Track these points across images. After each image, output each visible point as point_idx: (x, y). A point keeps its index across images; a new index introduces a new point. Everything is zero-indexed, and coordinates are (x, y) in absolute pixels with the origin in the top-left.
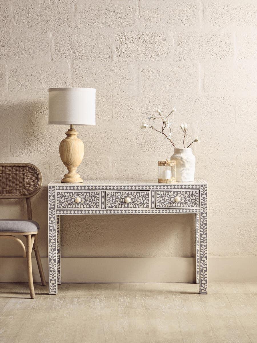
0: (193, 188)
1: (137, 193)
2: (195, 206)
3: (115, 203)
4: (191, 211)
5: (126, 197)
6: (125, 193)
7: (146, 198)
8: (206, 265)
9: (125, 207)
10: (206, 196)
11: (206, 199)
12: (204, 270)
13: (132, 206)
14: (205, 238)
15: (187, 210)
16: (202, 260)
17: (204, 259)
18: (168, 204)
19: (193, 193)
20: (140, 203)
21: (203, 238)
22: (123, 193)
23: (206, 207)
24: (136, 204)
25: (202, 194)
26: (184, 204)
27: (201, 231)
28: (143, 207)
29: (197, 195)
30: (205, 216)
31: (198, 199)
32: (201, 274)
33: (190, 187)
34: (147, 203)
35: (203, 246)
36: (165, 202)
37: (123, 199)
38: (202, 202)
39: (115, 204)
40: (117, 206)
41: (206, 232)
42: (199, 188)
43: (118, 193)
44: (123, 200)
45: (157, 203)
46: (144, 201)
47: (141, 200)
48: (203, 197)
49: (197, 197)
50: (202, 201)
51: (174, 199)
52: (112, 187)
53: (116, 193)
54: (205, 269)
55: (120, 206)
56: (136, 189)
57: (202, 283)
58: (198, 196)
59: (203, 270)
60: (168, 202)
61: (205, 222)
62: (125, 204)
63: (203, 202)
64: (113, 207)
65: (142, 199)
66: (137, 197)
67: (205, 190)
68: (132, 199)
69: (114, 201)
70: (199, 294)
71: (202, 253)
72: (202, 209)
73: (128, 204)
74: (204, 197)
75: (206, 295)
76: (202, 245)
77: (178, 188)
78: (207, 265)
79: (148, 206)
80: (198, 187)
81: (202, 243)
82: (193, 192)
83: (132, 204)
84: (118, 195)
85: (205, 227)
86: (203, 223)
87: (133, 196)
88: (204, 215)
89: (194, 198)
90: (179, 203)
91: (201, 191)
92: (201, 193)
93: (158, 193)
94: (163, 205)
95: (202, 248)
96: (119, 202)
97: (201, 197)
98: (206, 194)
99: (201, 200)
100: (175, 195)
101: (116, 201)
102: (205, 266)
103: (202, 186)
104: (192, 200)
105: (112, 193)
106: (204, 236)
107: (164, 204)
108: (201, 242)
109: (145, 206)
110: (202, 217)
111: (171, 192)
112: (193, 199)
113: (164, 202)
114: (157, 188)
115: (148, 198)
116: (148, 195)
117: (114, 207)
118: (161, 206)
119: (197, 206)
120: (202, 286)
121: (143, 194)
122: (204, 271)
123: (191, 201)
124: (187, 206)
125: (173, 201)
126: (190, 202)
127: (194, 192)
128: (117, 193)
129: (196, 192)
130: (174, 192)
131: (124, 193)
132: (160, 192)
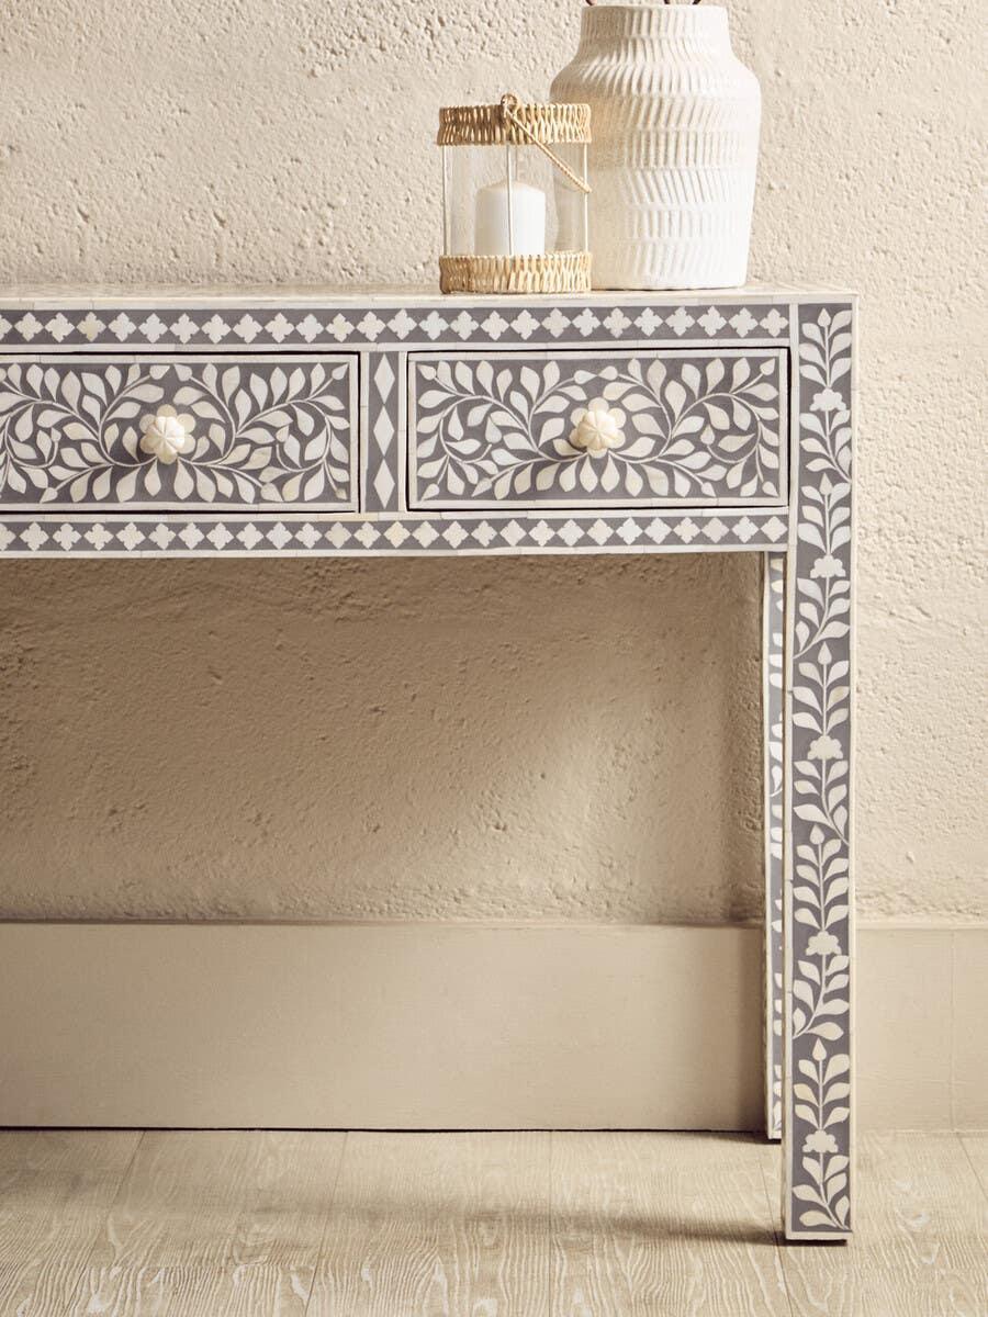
0: (728, 331)
1: (247, 370)
2: (751, 487)
3: (60, 462)
4: (716, 530)
5: (149, 408)
6: (145, 369)
7: (328, 419)
8: (844, 994)
9: (141, 492)
10: (847, 400)
11: (848, 424)
12: (825, 1042)
13: (206, 488)
14: (832, 762)
15: (679, 520)
16: (809, 952)
17: (823, 943)
18: (519, 470)
19: (728, 380)
20: (274, 462)
21: (817, 763)
22: (124, 370)
23: (846, 501)
24: (235, 465)
25: (811, 388)
26: (650, 471)
27: (799, 707)
28: (301, 499)
29: (765, 392)
30: (835, 579)
31: (773, 426)
32: (800, 1078)
33: (703, 321)
34: (330, 458)
35: (817, 836)
36: (489, 457)
37: (123, 424)
38: (807, 457)
39: (58, 472)
40: (79, 490)
41: (838, 717)
42: (785, 333)
43: (78, 370)
44: (122, 432)
45: (421, 462)
46: (304, 440)
47: (283, 435)
48: (820, 414)
49: (769, 414)
50: (812, 445)
51: (569, 427)
52: (29, 318)
53: (63, 371)
54: (832, 1032)
55: (102, 487)
56: (241, 341)
57: (806, 1149)
58: (774, 403)
59: (816, 1037)
60: (514, 452)
61: (836, 630)
62: (145, 470)
63: (818, 455)
64: (42, 491)
65: (294, 430)
66: (243, 405)
67: (836, 349)
68: (202, 428)
69: (44, 443)
70: (779, 1239)
71: (806, 894)
72: (811, 513)
73: (168, 471)
74: (827, 408)
75: (839, 1249)
76: (810, 825)
77: (602, 333)
78: (847, 999)
79: (346, 486)
80: (773, 322)
81: (809, 812)
82: (729, 363)
83: (207, 471)
84: (84, 392)
85: (839, 670)
86: (815, 641)
87: (208, 398)
88: (827, 566)
89: (743, 421)
90: (611, 465)
91: (803, 362)
92: (802, 378)
93: (428, 373)
94: (473, 476)
95: (805, 852)
96: (90, 452)
97: (805, 409)
98: (844, 385)
99: (806, 433)
100: (580, 395)
101: (66, 442)
102: (837, 1007)
103: (809, 312)
104: (720, 434)
105: (35, 377)
106: (825, 747)
107: (483, 474)
108: (800, 799)
109: (315, 487)
110: (809, 588)
111: (538, 367)
112: (735, 430)
113: (476, 455)
114: (418, 335)
115: (345, 414)
116: (340, 389)
117: (51, 494)
118: (456, 485)
119: (769, 487)
120: (802, 1177)
121: (298, 379)
122: (819, 1052)
123: (715, 446)
124: (682, 485)
125: (561, 447)
126: (701, 459)
127: (741, 372)
128: (71, 377)
129: (755, 364)
130: (567, 369)
131: (134, 374)
132: (445, 369)
